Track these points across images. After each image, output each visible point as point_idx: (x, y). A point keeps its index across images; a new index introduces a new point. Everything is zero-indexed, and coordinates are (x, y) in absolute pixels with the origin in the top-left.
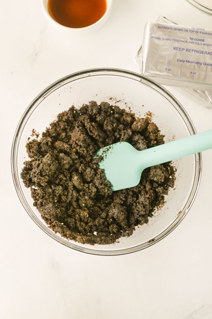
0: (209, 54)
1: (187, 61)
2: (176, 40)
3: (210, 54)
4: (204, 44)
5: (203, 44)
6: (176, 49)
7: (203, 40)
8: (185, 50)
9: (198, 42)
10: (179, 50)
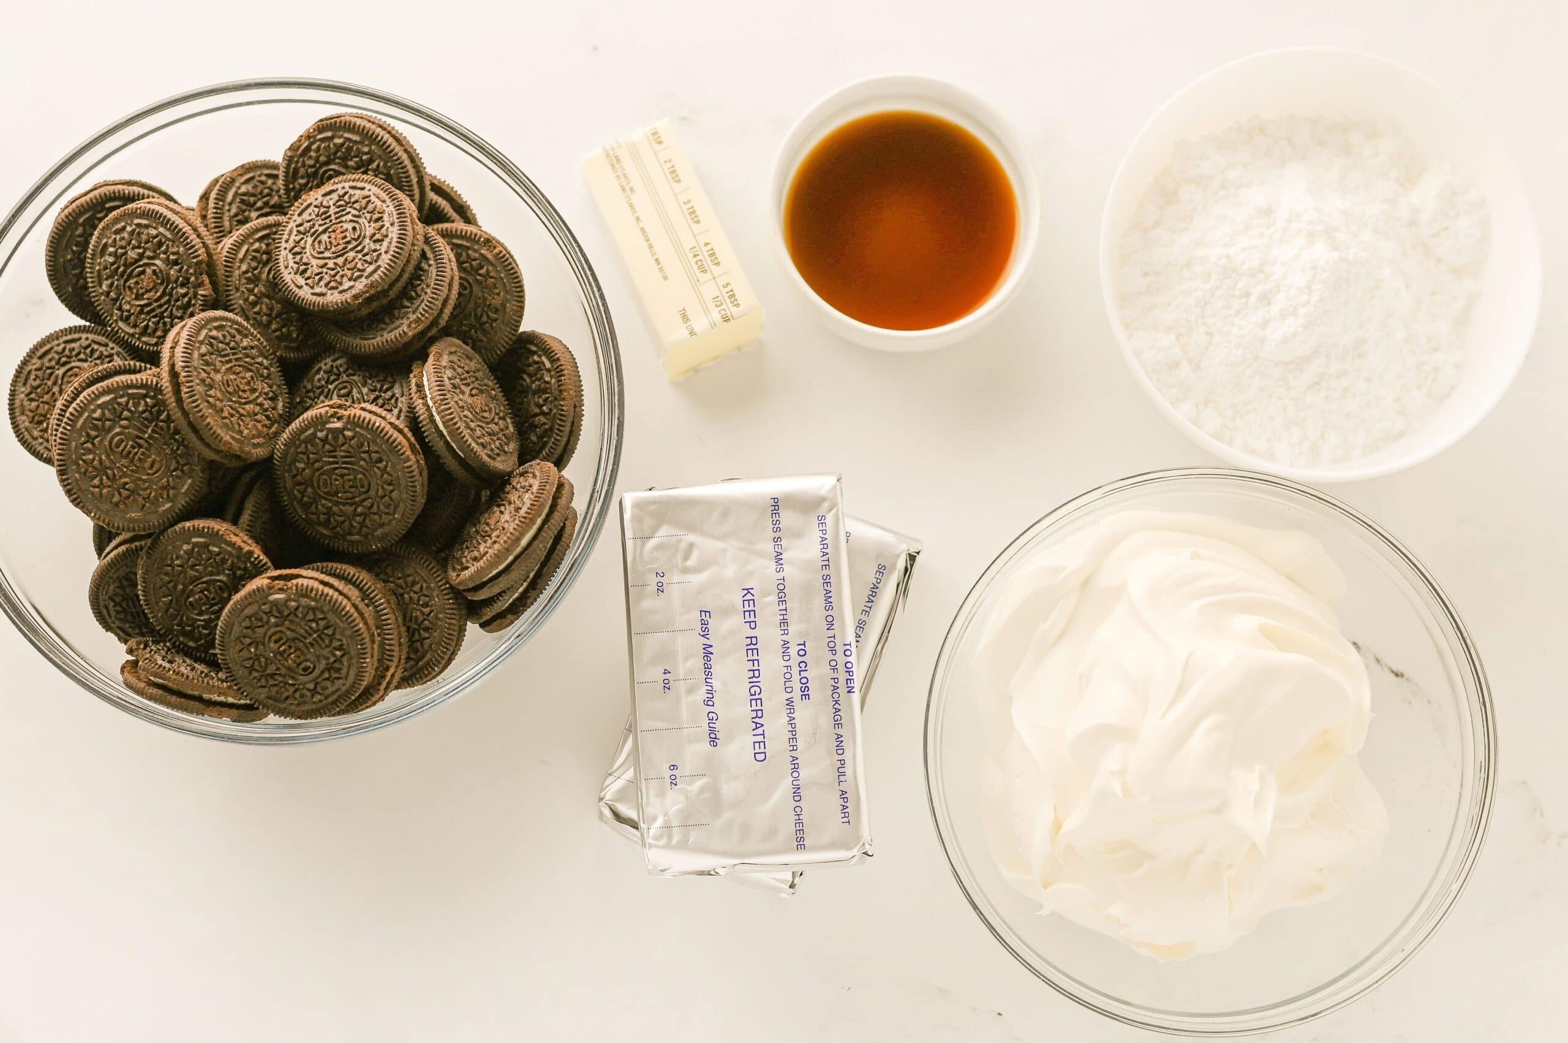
0: (757, 728)
1: (711, 646)
2: (781, 591)
3: (756, 732)
4: (790, 702)
5: (789, 696)
6: (749, 597)
7: (805, 695)
8: (752, 633)
9: (796, 677)
10: (747, 608)
